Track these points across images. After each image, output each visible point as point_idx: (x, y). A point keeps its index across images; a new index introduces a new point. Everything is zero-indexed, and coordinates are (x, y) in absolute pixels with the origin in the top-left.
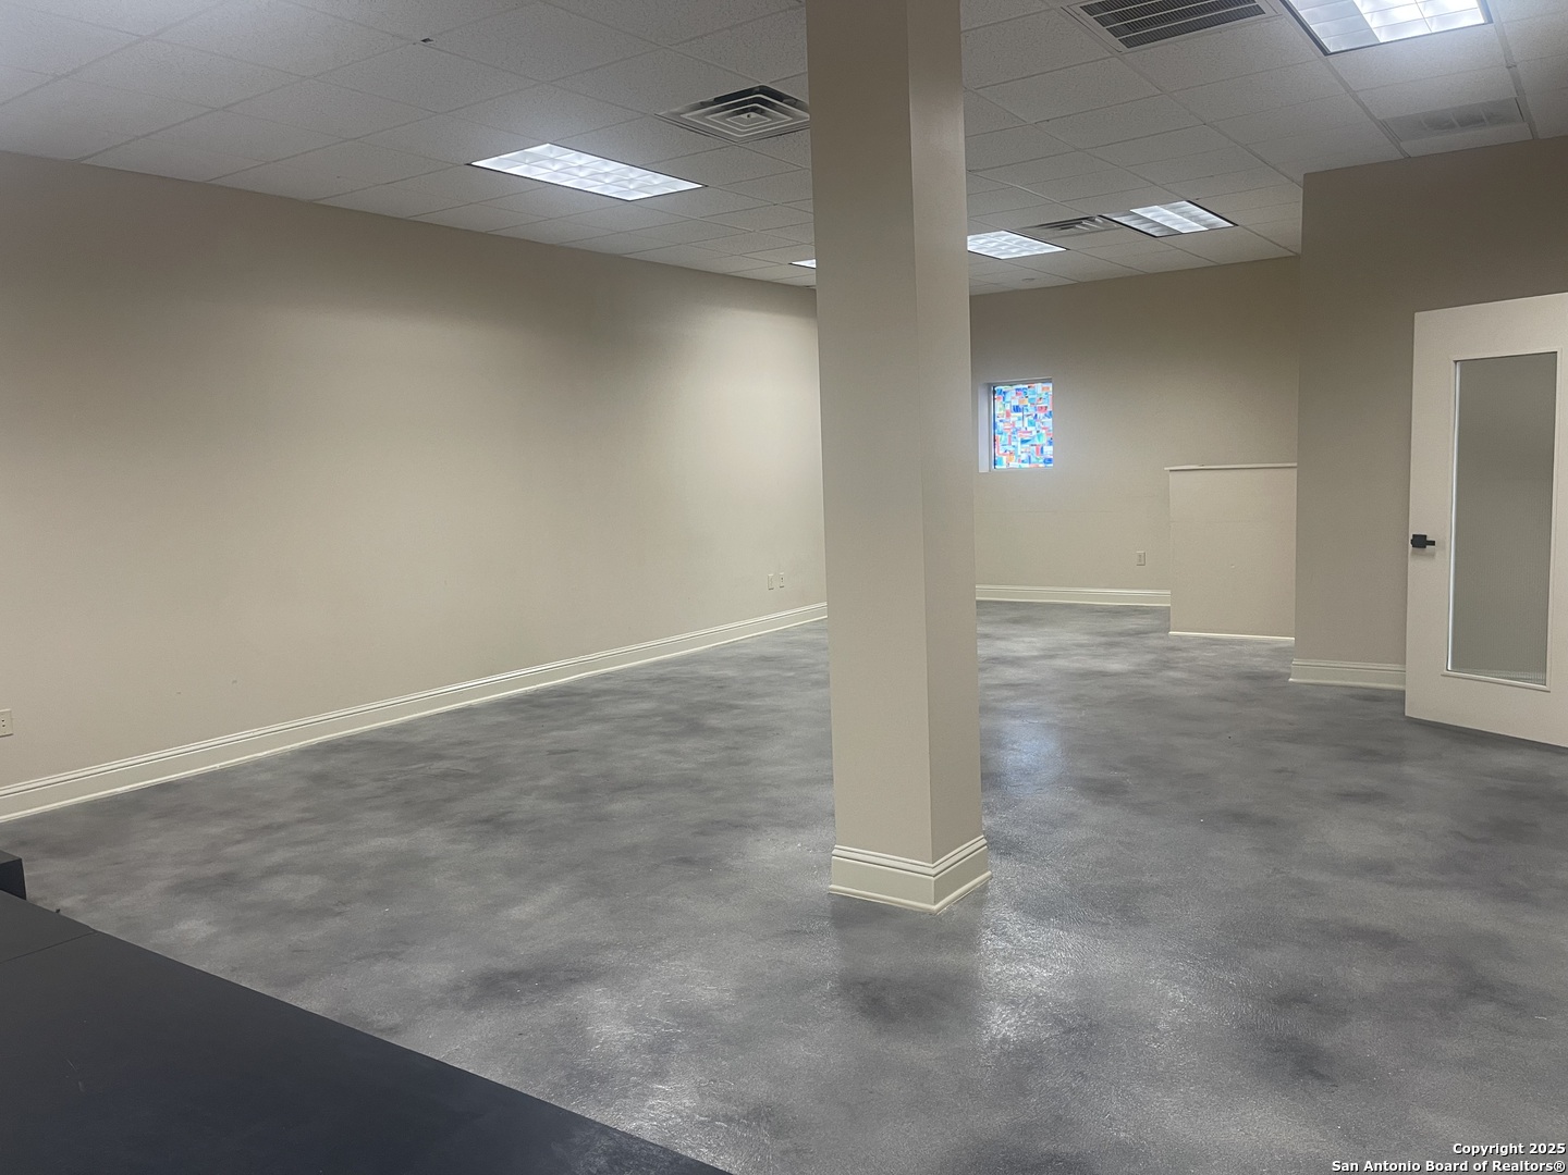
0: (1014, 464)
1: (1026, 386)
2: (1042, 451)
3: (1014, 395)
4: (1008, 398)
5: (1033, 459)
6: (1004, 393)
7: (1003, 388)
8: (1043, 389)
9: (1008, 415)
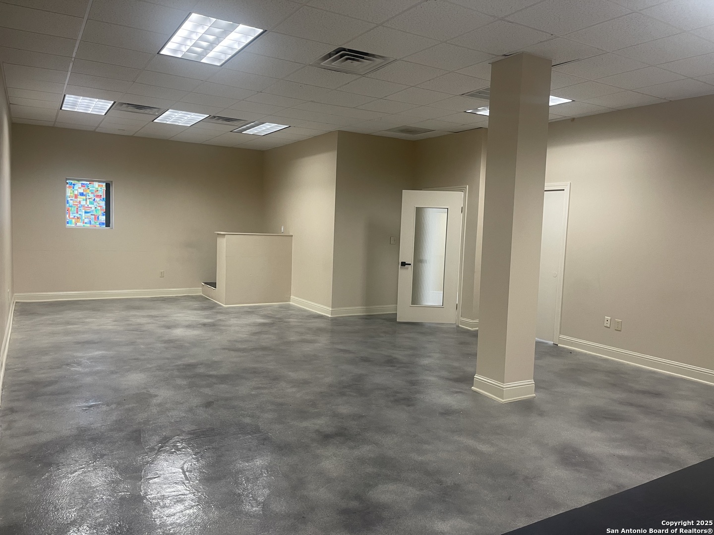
0: (80, 224)
1: (88, 183)
2: (98, 218)
3: (81, 186)
4: (76, 187)
5: (92, 222)
6: (74, 185)
7: (73, 182)
8: (99, 186)
9: (76, 197)
